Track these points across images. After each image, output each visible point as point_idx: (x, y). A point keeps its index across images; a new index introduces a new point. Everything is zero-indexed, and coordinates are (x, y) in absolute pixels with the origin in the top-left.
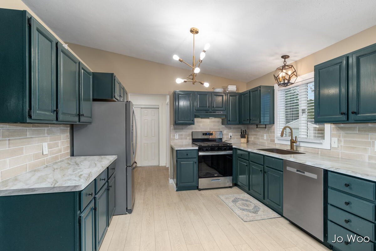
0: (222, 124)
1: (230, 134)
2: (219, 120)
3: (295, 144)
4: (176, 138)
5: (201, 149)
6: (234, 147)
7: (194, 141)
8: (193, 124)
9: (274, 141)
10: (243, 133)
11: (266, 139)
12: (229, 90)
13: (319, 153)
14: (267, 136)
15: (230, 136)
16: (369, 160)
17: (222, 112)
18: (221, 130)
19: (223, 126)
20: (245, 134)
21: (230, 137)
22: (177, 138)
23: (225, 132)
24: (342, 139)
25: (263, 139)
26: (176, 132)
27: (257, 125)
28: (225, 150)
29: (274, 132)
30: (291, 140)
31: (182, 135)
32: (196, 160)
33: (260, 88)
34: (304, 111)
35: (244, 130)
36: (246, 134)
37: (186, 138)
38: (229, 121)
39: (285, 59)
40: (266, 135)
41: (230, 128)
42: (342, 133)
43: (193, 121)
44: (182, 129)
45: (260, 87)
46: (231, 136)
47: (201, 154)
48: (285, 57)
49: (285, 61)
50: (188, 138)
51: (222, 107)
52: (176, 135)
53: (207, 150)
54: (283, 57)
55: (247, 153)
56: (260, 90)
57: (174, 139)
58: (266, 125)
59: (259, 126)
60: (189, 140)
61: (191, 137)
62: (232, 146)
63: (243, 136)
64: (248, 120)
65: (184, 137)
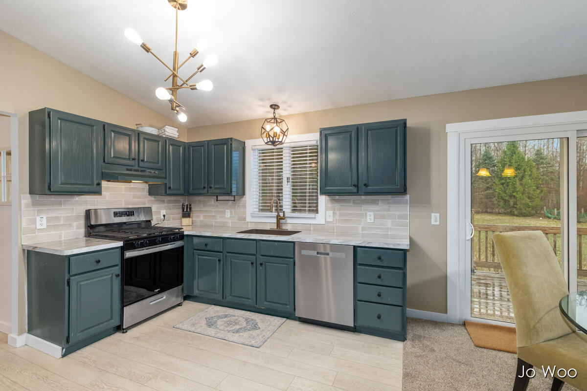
0: (150, 194)
3: (282, 221)
4: (39, 227)
5: (129, 245)
6: (186, 233)
8: (99, 192)
9: (245, 219)
10: (185, 210)
11: (229, 216)
12: (167, 134)
13: (312, 229)
14: (231, 212)
15: (162, 215)
16: (362, 231)
17: (156, 172)
18: (148, 206)
19: (152, 198)
20: (188, 210)
21: (162, 217)
22: (44, 226)
23: (153, 208)
24: (337, 212)
25: (224, 217)
26: (39, 212)
27: (217, 196)
28: (174, 240)
29: (245, 206)
30: (277, 216)
31: (57, 218)
32: (118, 270)
33: (231, 141)
34: (287, 180)
35: (187, 205)
36: (190, 210)
37: (70, 226)
38: (169, 188)
39: (274, 109)
40: (229, 211)
41: (163, 202)
42: (337, 205)
43: (99, 184)
44: (60, 204)
45: (231, 139)
46: (164, 216)
47: (129, 254)
48: (274, 107)
49: (274, 113)
50: (75, 224)
51: (158, 163)
52: (38, 218)
53: (142, 246)
54: (271, 106)
56: (231, 144)
57: (34, 230)
58: (234, 196)
59: (220, 198)
60: (78, 228)
61: (82, 222)
62: (183, 232)
63: (187, 213)
64: (204, 188)
65: (62, 222)
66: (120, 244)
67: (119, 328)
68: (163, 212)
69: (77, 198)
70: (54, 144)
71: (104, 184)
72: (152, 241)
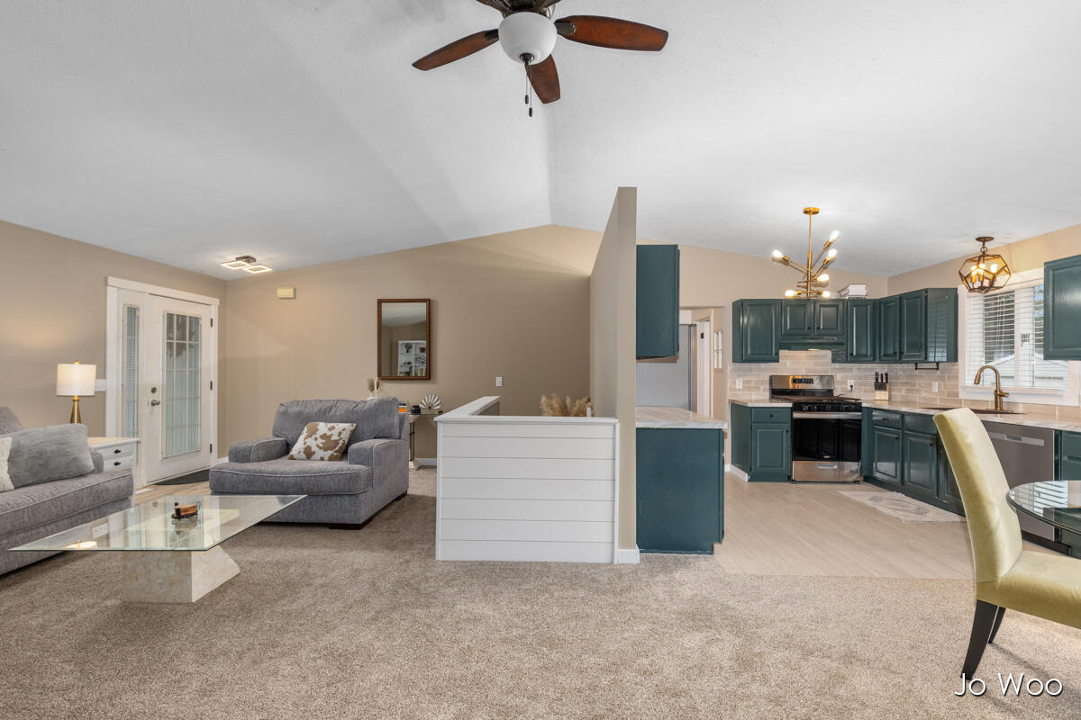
0: (832, 362)
1: (849, 381)
2: (828, 353)
3: (1004, 399)
4: (737, 387)
5: (798, 407)
6: (864, 405)
7: (776, 393)
8: (777, 361)
9: (957, 395)
10: (880, 381)
11: (937, 390)
12: (851, 293)
13: (1057, 413)
14: (939, 385)
15: (849, 385)
17: (835, 338)
18: (829, 374)
19: (837, 366)
20: (884, 381)
21: (849, 388)
22: (741, 387)
23: (838, 377)
25: (930, 392)
26: (739, 376)
27: (916, 364)
28: (847, 410)
29: (957, 377)
30: (996, 391)
31: (749, 382)
32: (788, 426)
33: (926, 292)
34: (1025, 338)
35: (882, 375)
36: (887, 381)
37: (758, 388)
38: (852, 354)
39: (984, 242)
40: (937, 383)
41: (850, 370)
43: (777, 354)
44: (751, 370)
45: (926, 290)
46: (852, 386)
47: (797, 415)
48: (983, 240)
49: (984, 247)
50: (762, 387)
51: (837, 328)
52: (737, 380)
53: (810, 410)
54: (978, 239)
55: (898, 417)
56: (926, 297)
57: (735, 390)
58: (938, 363)
59: (919, 366)
60: (764, 390)
61: (767, 386)
62: (861, 403)
63: (880, 386)
64: (895, 353)
65: (753, 385)
66: (790, 405)
67: (789, 479)
68: (850, 382)
69: (763, 365)
70: (746, 320)
71: (782, 353)
72: (821, 407)
